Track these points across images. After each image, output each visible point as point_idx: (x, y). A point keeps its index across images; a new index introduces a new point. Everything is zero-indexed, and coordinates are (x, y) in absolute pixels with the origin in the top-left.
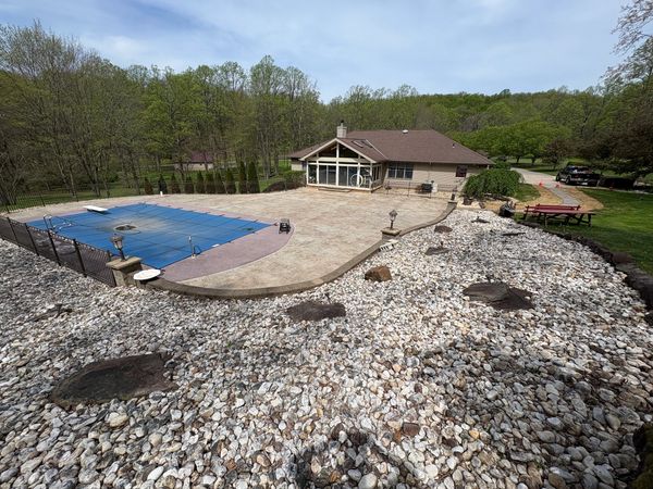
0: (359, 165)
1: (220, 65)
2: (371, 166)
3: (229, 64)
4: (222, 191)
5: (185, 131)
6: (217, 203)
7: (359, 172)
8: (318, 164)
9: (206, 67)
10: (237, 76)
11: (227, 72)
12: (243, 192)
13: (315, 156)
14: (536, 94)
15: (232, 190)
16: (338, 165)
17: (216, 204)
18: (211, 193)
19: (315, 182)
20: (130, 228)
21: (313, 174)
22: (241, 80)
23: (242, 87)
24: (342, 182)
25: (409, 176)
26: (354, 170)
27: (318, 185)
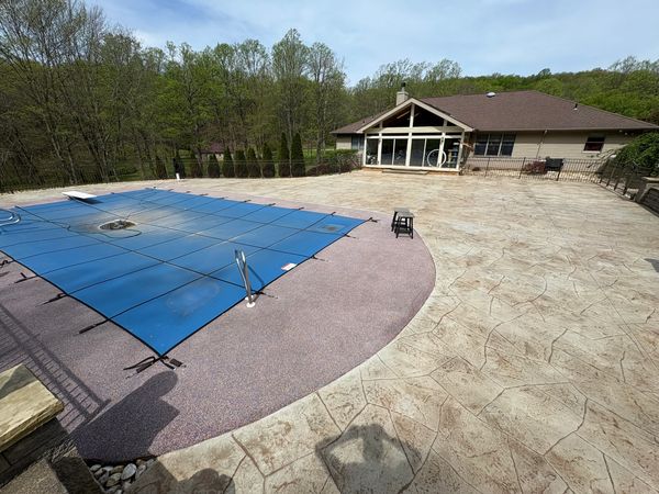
0: (444, 136)
1: (241, 43)
2: (462, 137)
3: (250, 42)
4: (256, 175)
5: (204, 115)
6: (255, 188)
7: (442, 146)
8: (381, 137)
9: (225, 46)
10: (258, 56)
11: (248, 51)
12: (284, 175)
13: (377, 126)
14: (580, 74)
15: (269, 173)
16: (410, 138)
17: (254, 190)
18: (242, 177)
19: (375, 162)
20: (125, 225)
21: (372, 151)
22: (262, 60)
23: (263, 68)
24: (416, 160)
25: (508, 151)
26: (434, 144)
27: (379, 166)
